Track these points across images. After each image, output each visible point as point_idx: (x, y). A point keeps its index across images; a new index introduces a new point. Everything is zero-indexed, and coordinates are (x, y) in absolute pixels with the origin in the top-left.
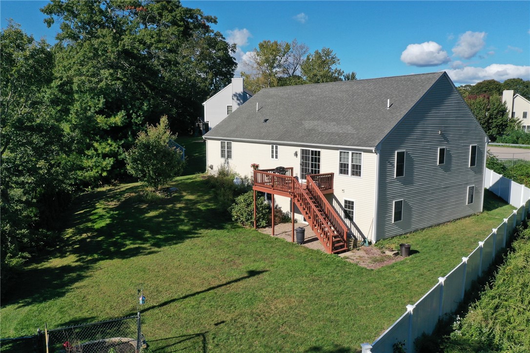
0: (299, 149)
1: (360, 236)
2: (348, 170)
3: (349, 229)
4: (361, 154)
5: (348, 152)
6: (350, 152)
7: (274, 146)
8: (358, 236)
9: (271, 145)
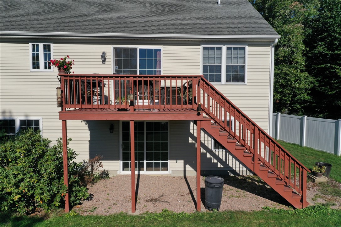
0: (110, 50)
1: (245, 169)
2: (220, 76)
3: (224, 163)
4: (244, 49)
5: (220, 48)
6: (224, 48)
7: (41, 46)
8: (241, 169)
9: (30, 45)
